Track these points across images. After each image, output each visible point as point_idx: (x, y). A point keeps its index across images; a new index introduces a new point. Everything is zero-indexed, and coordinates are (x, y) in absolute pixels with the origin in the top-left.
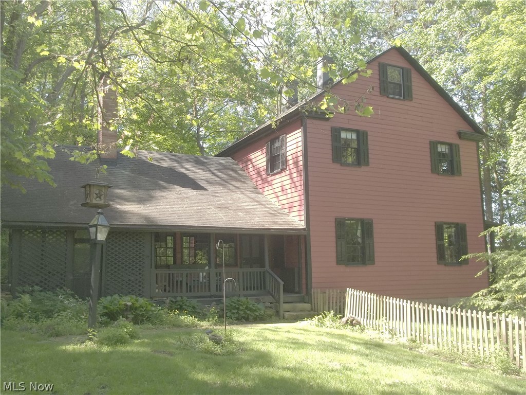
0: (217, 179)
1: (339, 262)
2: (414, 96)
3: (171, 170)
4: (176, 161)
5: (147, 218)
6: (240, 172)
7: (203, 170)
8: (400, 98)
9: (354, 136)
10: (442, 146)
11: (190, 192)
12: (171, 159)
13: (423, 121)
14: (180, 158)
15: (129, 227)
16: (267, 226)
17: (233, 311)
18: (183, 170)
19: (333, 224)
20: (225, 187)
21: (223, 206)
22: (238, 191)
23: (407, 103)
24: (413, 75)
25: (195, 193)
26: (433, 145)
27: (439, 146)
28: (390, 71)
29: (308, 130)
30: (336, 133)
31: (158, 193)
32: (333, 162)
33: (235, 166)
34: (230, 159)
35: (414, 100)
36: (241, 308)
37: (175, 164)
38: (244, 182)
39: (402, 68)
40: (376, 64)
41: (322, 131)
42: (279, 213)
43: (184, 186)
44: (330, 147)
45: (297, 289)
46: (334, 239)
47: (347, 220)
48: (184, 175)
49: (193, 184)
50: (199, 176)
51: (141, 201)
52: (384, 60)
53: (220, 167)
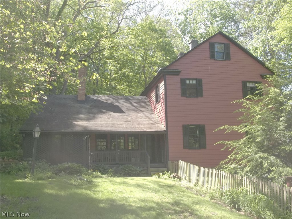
0: (133, 107)
1: (185, 147)
2: (231, 58)
3: (111, 104)
4: (116, 100)
5: (85, 127)
6: (147, 103)
7: (128, 103)
8: (223, 59)
9: (194, 82)
10: (250, 84)
11: (116, 115)
12: (113, 99)
13: (237, 71)
14: (118, 98)
15: (75, 132)
16: (145, 130)
17: (123, 171)
18: (117, 104)
19: (182, 128)
20: (136, 111)
21: (129, 121)
22: (142, 113)
23: (227, 62)
24: (231, 47)
25: (118, 115)
26: (244, 84)
27: (247, 83)
28: (216, 46)
29: (167, 81)
30: (183, 81)
31: (100, 116)
32: (181, 96)
33: (146, 100)
34: (144, 97)
35: (231, 60)
36: (127, 169)
37: (115, 101)
38: (147, 108)
39: (224, 43)
40: (208, 43)
41: (175, 80)
42: (157, 123)
43: (114, 112)
44: (180, 89)
45: (163, 161)
46: (182, 136)
47: (190, 125)
48: (117, 106)
49: (119, 111)
50: (124, 106)
51: (88, 119)
52: (212, 41)
53: (138, 101)
